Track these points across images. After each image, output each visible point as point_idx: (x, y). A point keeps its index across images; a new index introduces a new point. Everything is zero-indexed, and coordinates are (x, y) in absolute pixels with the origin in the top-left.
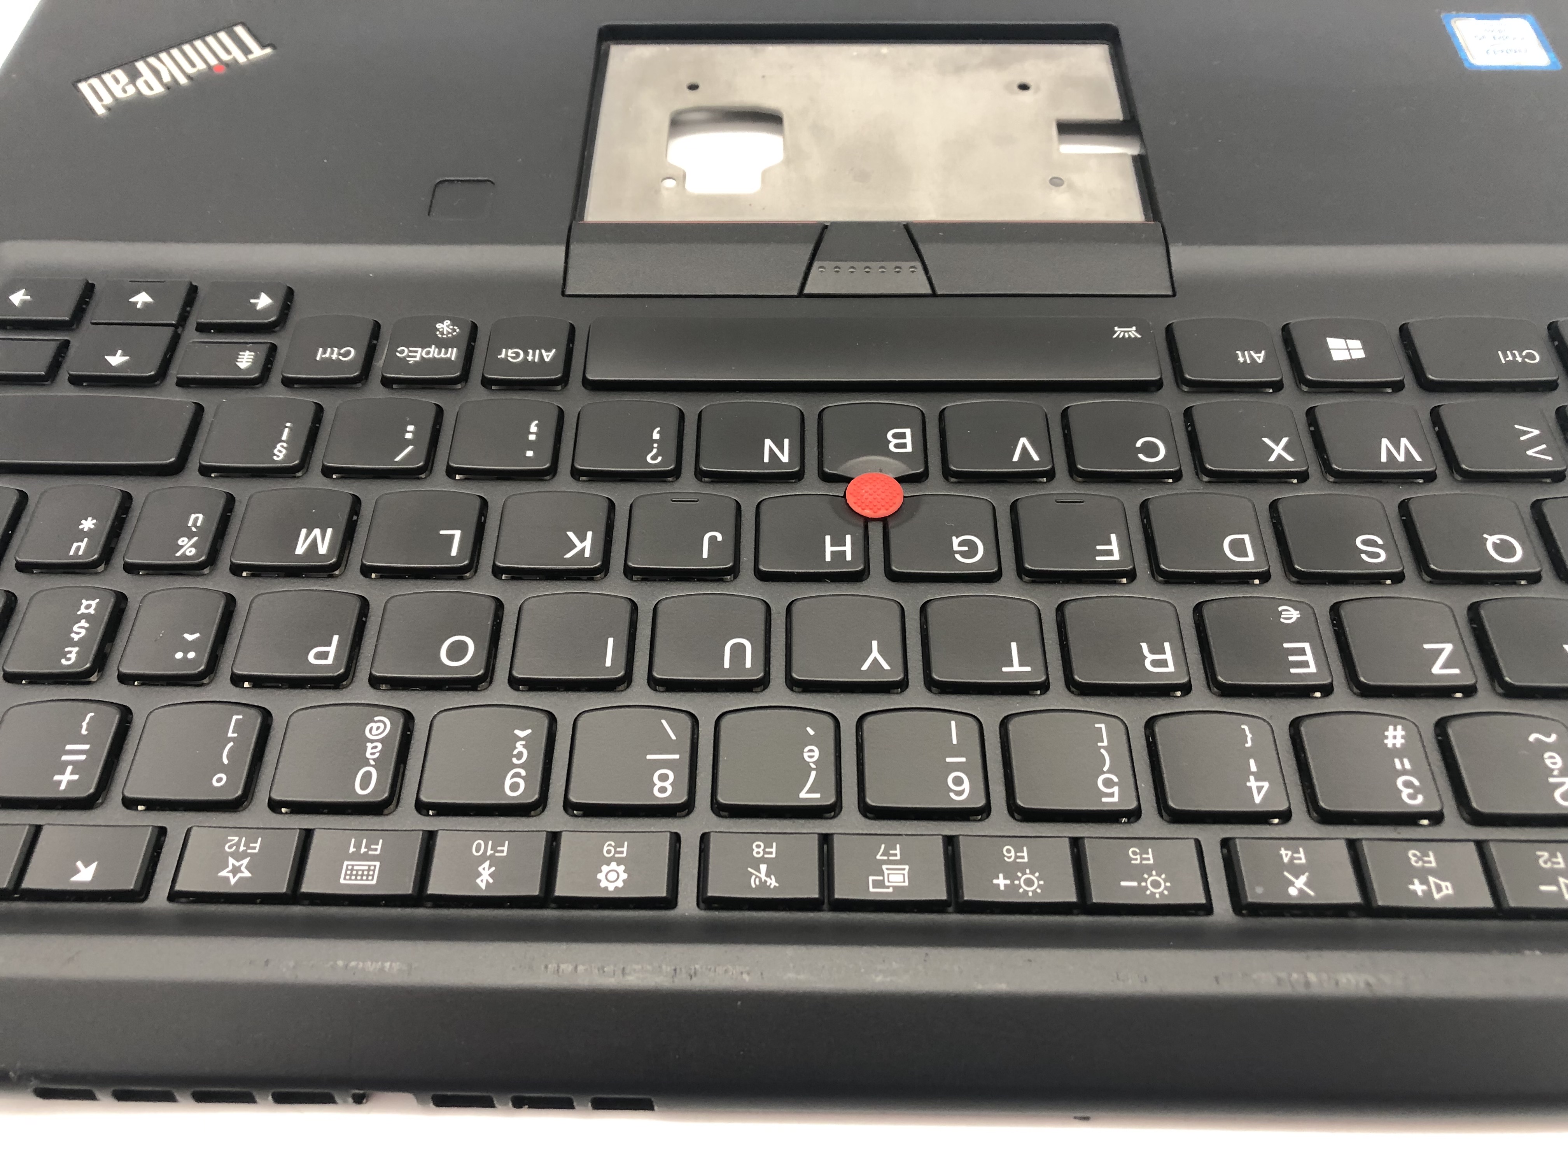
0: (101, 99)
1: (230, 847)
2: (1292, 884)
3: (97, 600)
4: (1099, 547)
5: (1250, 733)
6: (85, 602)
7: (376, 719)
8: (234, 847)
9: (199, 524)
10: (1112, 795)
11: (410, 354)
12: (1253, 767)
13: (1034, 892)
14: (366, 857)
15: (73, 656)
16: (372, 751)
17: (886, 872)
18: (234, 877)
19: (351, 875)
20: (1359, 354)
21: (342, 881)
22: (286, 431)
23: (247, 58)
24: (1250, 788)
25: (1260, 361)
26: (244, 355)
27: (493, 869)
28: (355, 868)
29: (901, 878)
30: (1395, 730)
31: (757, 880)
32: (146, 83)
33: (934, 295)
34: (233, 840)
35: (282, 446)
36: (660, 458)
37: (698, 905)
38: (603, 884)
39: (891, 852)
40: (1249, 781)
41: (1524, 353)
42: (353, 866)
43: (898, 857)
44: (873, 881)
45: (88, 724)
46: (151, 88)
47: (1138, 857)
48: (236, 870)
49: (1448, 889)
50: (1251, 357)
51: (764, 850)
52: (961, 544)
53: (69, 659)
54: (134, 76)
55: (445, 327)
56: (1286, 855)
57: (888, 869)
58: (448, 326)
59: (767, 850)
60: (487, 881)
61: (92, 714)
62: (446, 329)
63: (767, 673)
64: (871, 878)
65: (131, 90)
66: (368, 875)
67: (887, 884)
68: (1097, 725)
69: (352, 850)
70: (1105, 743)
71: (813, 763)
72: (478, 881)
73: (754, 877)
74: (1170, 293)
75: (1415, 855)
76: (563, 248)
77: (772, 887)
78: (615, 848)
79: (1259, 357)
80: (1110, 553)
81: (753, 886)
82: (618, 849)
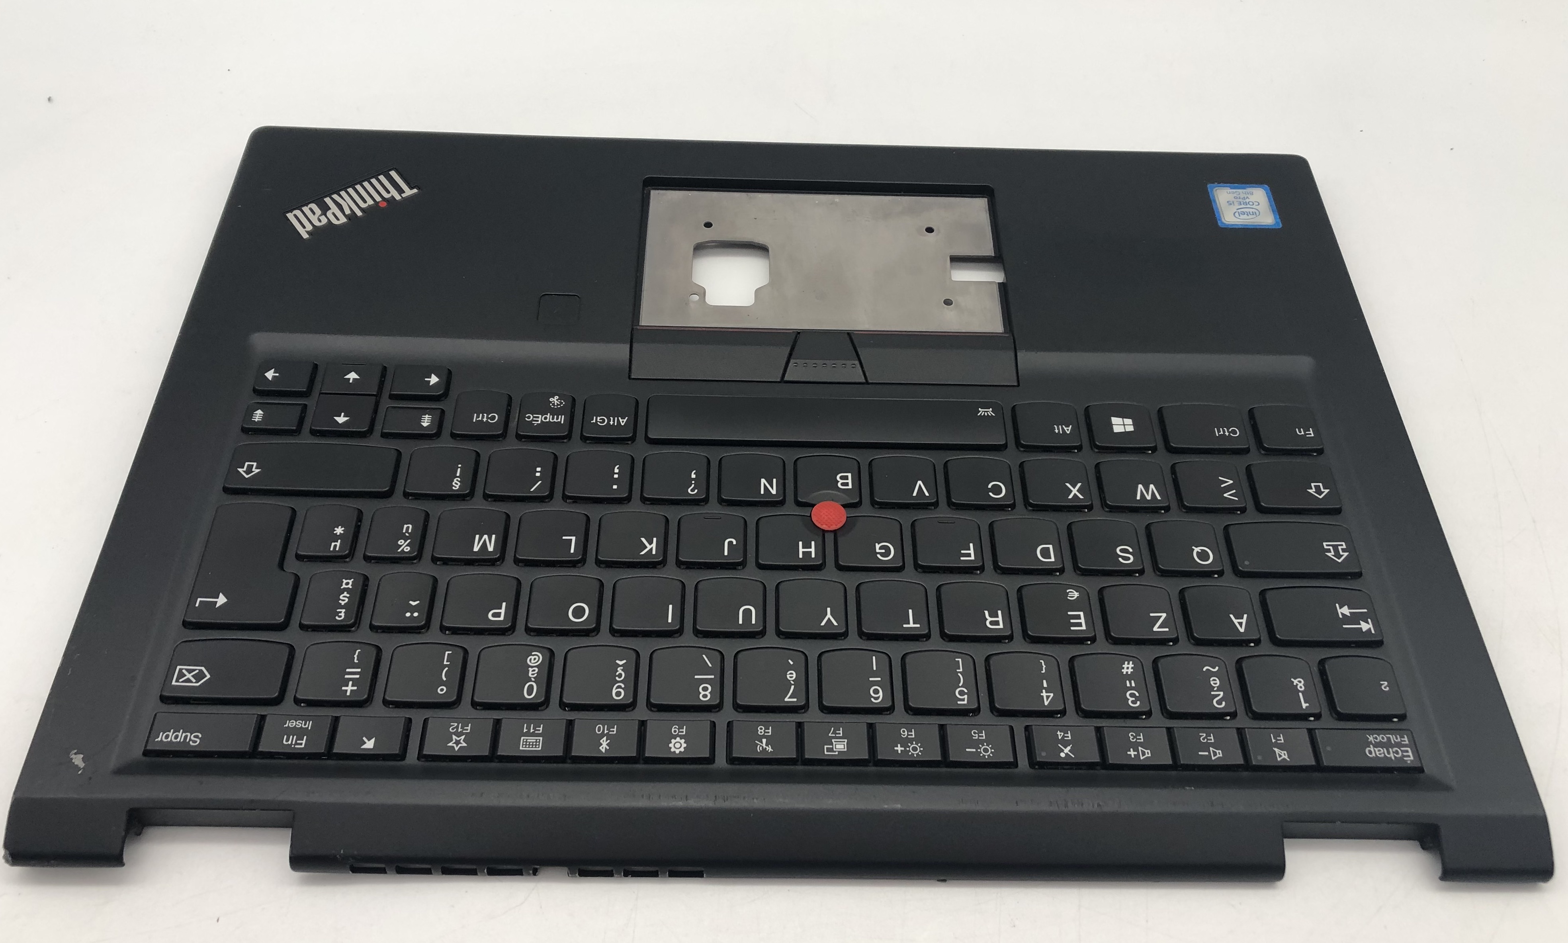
0: (304, 227)
1: (453, 729)
2: (1063, 751)
3: (353, 580)
4: (962, 552)
5: (1045, 665)
6: (345, 581)
7: (533, 653)
8: (455, 730)
9: (410, 531)
10: (963, 700)
11: (534, 419)
12: (1045, 685)
13: (917, 754)
14: (533, 735)
15: (343, 615)
16: (532, 673)
17: (834, 743)
18: (457, 746)
19: (526, 745)
20: (1130, 428)
21: (521, 748)
22: (459, 469)
23: (401, 196)
24: (1043, 696)
25: (1068, 432)
26: (425, 417)
27: (609, 741)
28: (528, 741)
29: (842, 747)
30: (1128, 664)
31: (761, 748)
32: (334, 214)
33: (867, 383)
34: (453, 725)
35: (457, 480)
36: (696, 491)
37: (727, 762)
38: (673, 750)
39: (837, 732)
40: (1042, 693)
41: (1230, 430)
42: (527, 739)
43: (841, 735)
44: (827, 748)
45: (357, 656)
46: (338, 219)
47: (977, 735)
48: (458, 742)
49: (1148, 753)
50: (1063, 429)
51: (764, 731)
52: (880, 548)
53: (341, 617)
54: (325, 209)
55: (555, 400)
56: (1060, 735)
57: (835, 742)
58: (557, 400)
59: (766, 731)
60: (606, 748)
61: (360, 650)
62: (556, 402)
63: (765, 627)
64: (826, 747)
65: (324, 221)
66: (536, 745)
67: (834, 750)
68: (957, 659)
69: (525, 730)
70: (961, 670)
71: (793, 681)
72: (601, 748)
73: (759, 746)
74: (1016, 384)
75: (1132, 735)
76: (628, 346)
77: (769, 751)
78: (679, 729)
79: (1068, 430)
80: (969, 555)
81: (759, 751)
82: (681, 730)
